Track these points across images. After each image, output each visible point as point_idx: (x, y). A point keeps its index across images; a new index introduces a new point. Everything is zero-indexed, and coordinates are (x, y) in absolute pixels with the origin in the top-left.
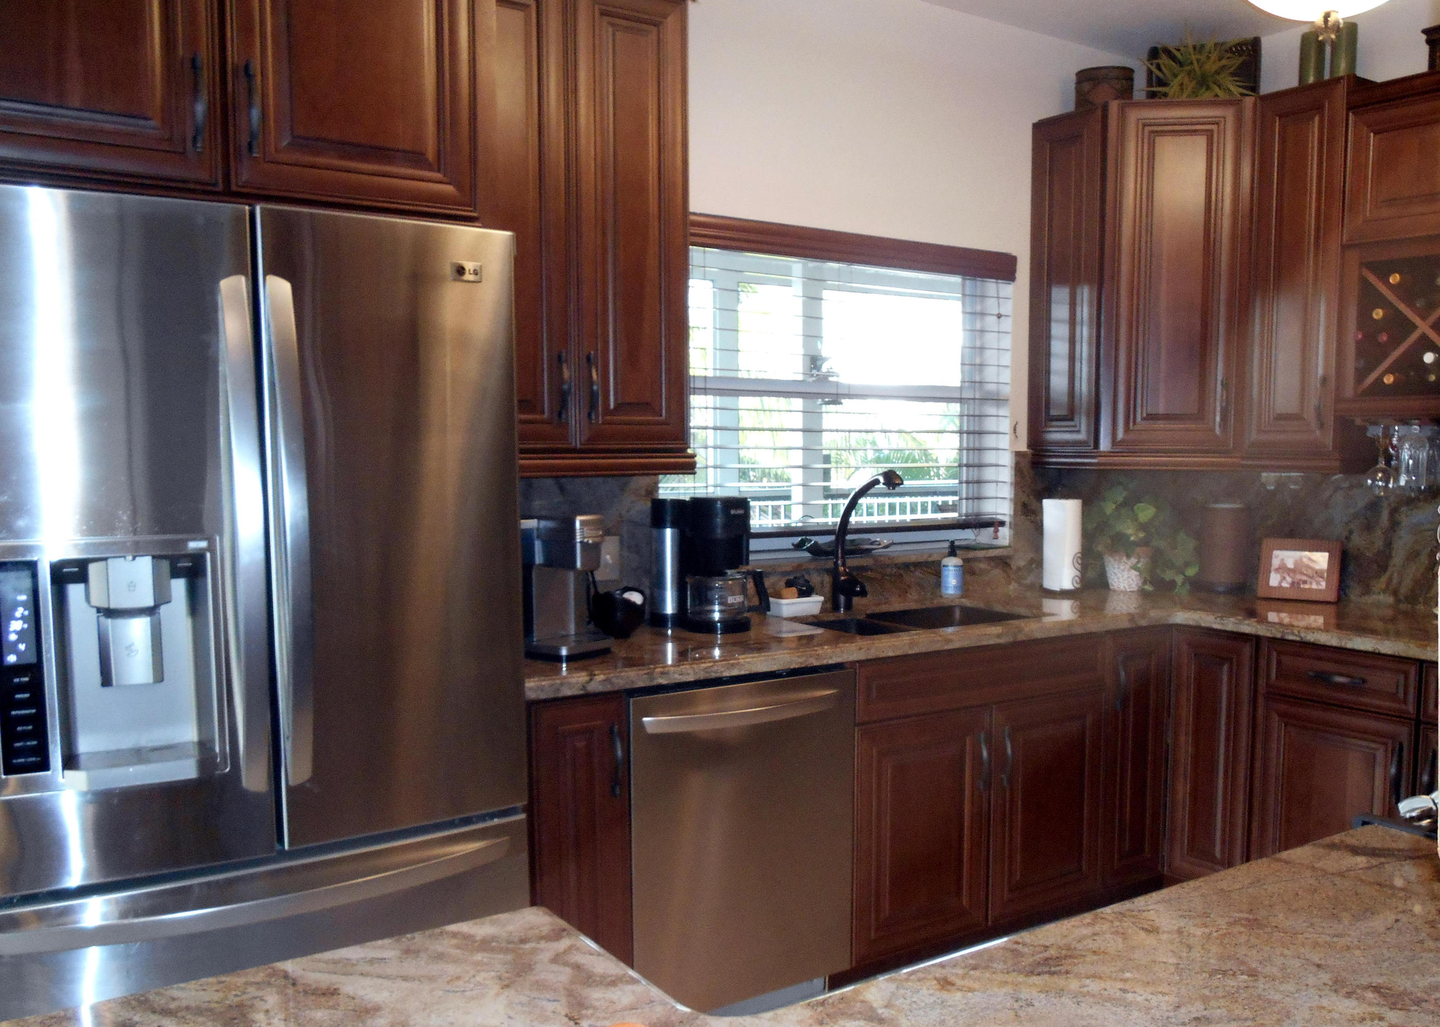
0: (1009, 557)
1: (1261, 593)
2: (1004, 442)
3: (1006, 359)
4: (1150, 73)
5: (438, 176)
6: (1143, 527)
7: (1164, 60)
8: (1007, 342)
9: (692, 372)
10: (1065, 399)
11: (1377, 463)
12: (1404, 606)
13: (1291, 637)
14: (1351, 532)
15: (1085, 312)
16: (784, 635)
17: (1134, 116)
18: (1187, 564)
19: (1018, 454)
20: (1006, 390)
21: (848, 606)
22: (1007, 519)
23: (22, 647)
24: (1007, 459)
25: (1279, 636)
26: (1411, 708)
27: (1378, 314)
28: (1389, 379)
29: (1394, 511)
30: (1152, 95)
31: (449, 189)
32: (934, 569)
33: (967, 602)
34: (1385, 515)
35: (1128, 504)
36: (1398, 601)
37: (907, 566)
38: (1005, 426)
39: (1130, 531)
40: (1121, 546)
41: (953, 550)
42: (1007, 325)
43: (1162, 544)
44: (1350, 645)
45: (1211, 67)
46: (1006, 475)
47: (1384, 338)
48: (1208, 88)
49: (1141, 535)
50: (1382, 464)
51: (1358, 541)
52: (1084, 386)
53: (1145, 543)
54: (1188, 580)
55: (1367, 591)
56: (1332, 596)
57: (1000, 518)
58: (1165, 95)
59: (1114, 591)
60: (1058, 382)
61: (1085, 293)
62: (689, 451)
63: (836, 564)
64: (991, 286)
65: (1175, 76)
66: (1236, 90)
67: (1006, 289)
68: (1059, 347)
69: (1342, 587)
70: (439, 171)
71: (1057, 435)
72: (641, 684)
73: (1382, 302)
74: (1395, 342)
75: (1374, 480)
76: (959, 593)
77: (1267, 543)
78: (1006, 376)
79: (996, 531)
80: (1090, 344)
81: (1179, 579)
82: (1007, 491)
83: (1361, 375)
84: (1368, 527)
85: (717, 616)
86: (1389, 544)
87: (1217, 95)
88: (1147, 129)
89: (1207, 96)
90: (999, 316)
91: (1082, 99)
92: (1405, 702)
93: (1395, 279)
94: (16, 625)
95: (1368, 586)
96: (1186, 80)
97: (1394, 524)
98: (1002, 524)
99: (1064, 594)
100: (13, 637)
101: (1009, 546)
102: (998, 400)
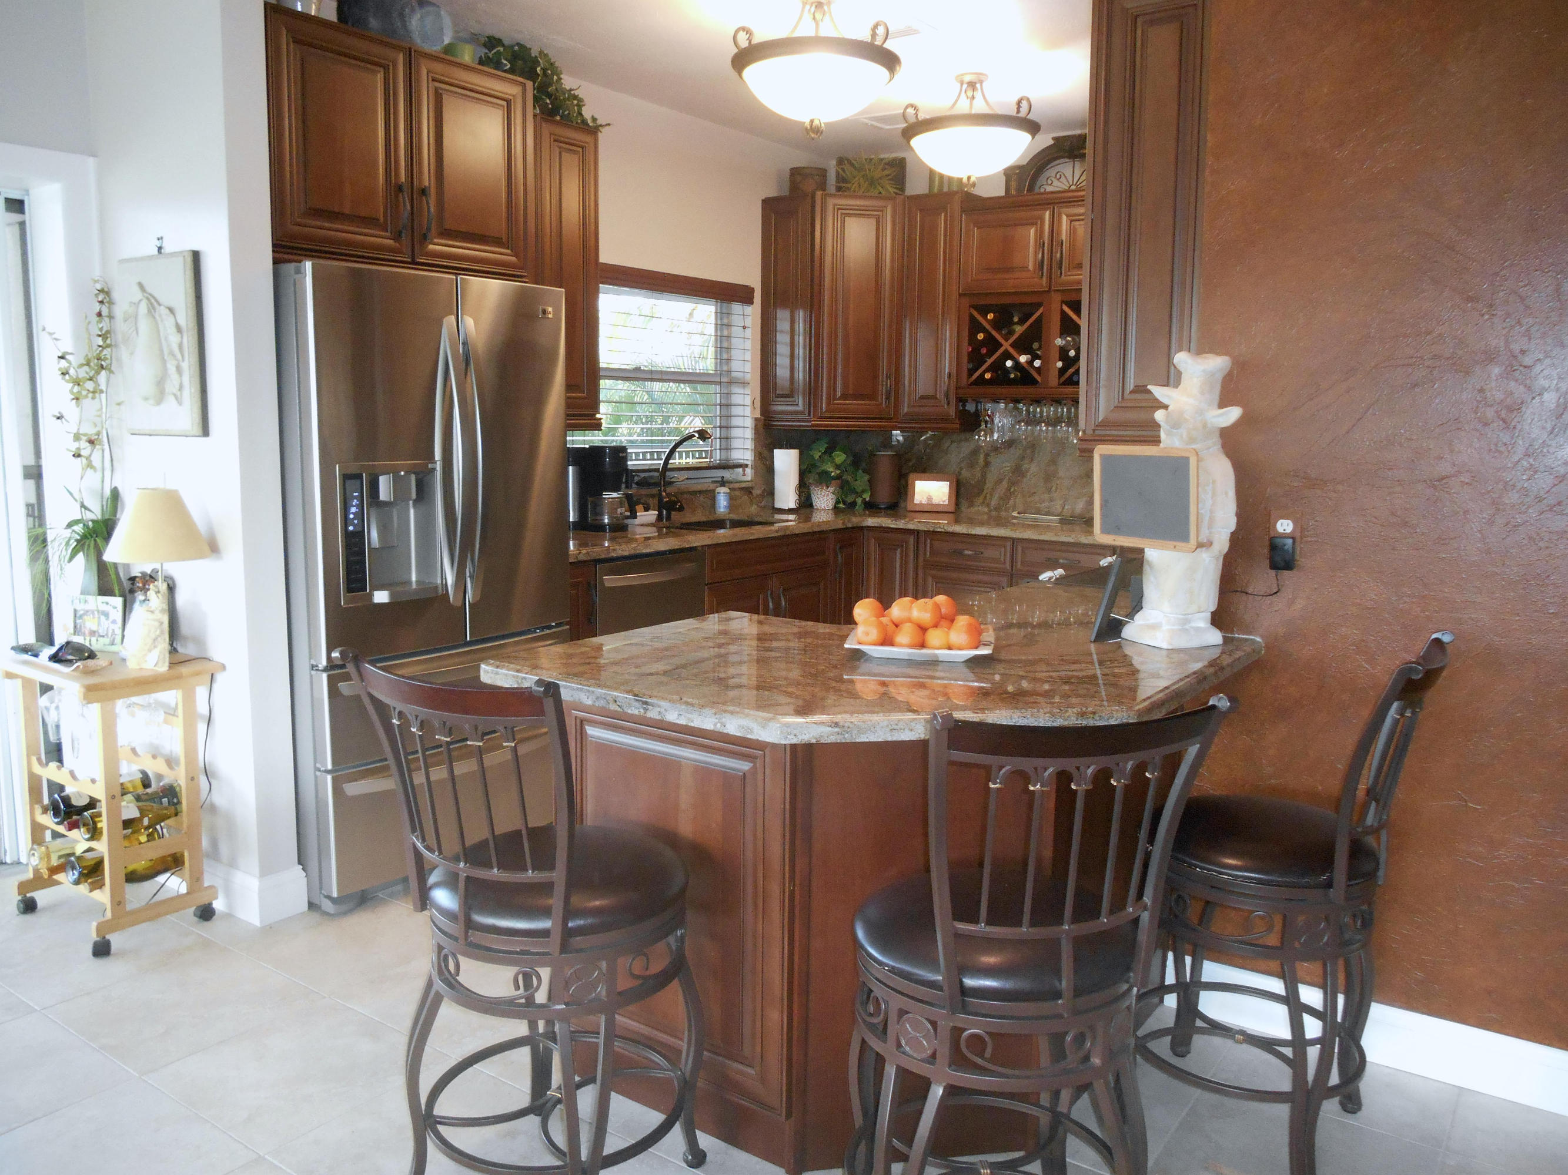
0: (752, 488)
1: (909, 508)
2: (748, 411)
3: (748, 356)
4: (838, 173)
5: (509, 251)
6: (838, 467)
7: (847, 167)
8: (748, 345)
9: (602, 365)
10: (787, 384)
11: (980, 426)
12: (994, 513)
13: (939, 530)
14: (961, 469)
15: (800, 326)
16: (637, 537)
17: (831, 202)
18: (863, 491)
19: (756, 419)
20: (748, 377)
21: (669, 518)
22: (749, 463)
23: (356, 522)
24: (749, 423)
25: (931, 529)
26: (1008, 566)
27: (981, 336)
28: (988, 376)
29: (987, 455)
30: (839, 189)
31: (514, 259)
32: (712, 495)
33: (733, 516)
34: (982, 456)
35: (829, 451)
36: (990, 511)
37: (694, 493)
38: (748, 401)
39: (831, 470)
40: (824, 479)
41: (723, 483)
42: (748, 333)
43: (849, 478)
44: (973, 532)
45: (877, 174)
46: (749, 433)
47: (984, 351)
48: (875, 188)
49: (838, 472)
50: (983, 427)
51: (965, 474)
52: (800, 375)
53: (838, 477)
54: (864, 502)
55: (971, 505)
56: (952, 509)
57: (746, 462)
58: (848, 189)
59: (817, 509)
60: (782, 372)
61: (801, 315)
62: (598, 416)
63: (660, 490)
64: (737, 308)
65: (855, 177)
66: (892, 190)
67: (749, 309)
68: (783, 349)
69: (957, 504)
70: (508, 248)
71: (780, 407)
72: (603, 556)
73: (984, 330)
74: (990, 353)
75: (979, 436)
76: (727, 511)
77: (912, 476)
78: (748, 367)
79: (744, 471)
80: (804, 348)
81: (859, 500)
82: (749, 444)
83: (971, 372)
84: (972, 466)
85: (606, 521)
86: (984, 475)
87: (880, 193)
88: (840, 212)
89: (875, 193)
90: (744, 327)
91: (794, 186)
92: (1005, 563)
93: (990, 316)
94: (353, 510)
95: (972, 502)
96: (862, 181)
97: (987, 464)
98: (747, 466)
99: (790, 511)
100: (351, 516)
101: (751, 481)
102: (744, 384)
